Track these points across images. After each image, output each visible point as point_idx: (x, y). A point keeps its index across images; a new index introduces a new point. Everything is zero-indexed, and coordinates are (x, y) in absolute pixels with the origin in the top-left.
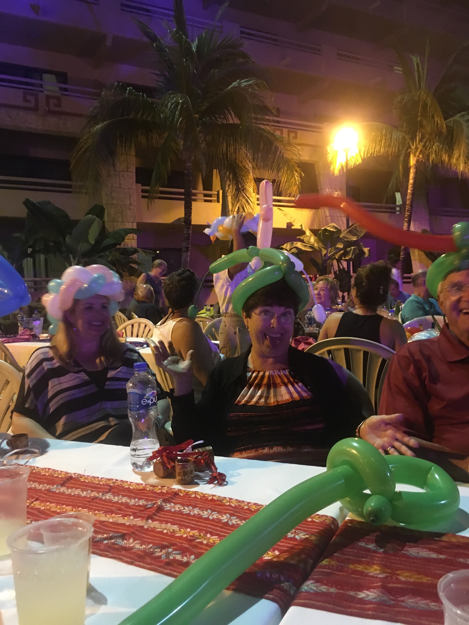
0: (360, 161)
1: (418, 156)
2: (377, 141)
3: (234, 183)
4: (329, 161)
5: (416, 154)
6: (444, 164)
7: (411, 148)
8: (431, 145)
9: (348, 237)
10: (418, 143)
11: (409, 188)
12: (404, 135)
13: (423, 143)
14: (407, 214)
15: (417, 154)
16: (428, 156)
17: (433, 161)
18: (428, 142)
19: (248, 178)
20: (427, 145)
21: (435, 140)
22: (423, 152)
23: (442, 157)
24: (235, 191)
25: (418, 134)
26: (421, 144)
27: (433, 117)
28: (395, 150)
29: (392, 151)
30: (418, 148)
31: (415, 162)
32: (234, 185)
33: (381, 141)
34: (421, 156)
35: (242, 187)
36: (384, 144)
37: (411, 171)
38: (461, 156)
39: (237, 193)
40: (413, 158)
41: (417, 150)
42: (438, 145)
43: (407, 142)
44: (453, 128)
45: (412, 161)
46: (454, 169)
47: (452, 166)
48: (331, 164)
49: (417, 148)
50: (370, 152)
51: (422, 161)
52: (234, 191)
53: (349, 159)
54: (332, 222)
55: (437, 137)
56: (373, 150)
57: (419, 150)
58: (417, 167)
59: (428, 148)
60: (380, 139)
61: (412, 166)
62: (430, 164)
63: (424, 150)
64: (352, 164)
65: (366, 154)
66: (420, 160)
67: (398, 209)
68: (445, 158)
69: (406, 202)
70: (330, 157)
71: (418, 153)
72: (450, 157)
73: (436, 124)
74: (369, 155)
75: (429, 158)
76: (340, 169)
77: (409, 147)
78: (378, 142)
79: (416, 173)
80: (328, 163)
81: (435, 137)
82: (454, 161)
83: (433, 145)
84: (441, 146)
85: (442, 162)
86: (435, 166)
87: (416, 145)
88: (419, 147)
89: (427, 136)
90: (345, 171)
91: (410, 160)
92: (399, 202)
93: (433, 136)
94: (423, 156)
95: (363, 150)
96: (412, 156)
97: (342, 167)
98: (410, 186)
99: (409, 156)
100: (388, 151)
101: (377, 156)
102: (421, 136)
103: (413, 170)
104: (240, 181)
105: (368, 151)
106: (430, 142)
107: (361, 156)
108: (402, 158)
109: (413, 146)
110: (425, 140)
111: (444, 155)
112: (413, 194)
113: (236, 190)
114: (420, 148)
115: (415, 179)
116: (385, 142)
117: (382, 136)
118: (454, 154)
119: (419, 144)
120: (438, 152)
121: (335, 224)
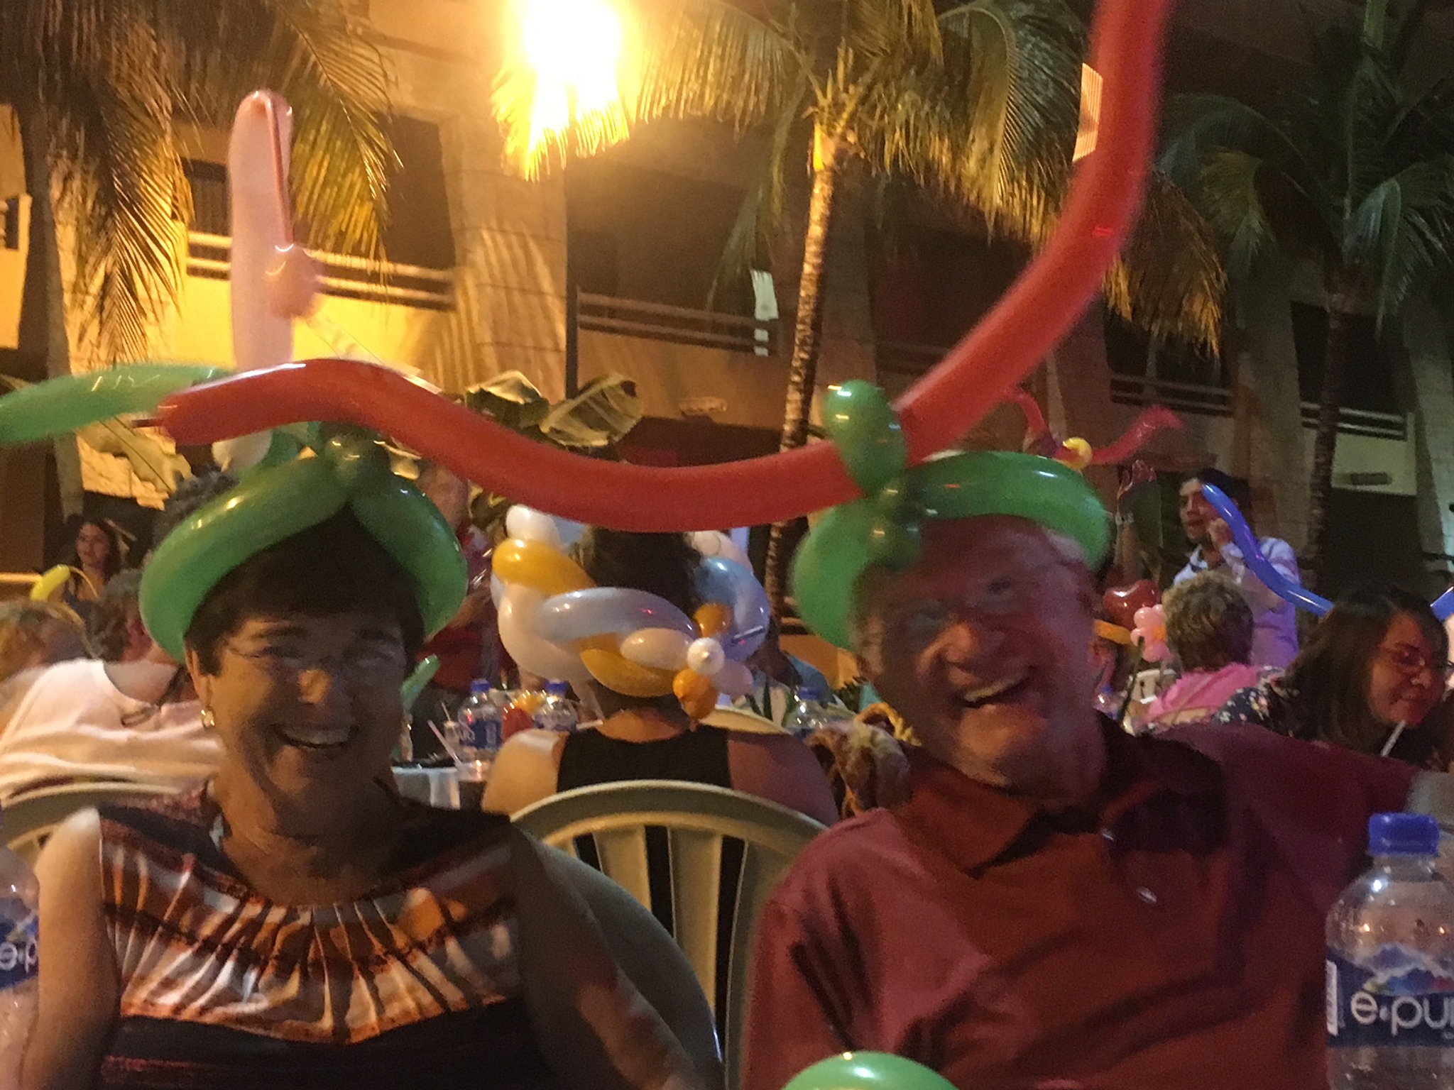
0: (621, 133)
1: (843, 137)
2: (690, 64)
3: (92, 169)
4: (500, 119)
5: (835, 128)
6: (936, 175)
7: (816, 104)
8: (890, 97)
9: (570, 430)
10: (841, 86)
11: (807, 255)
12: (792, 48)
13: (861, 90)
14: (800, 355)
15: (839, 130)
16: (880, 138)
17: (895, 161)
18: (879, 87)
19: (156, 156)
20: (875, 95)
21: (903, 82)
22: (860, 119)
23: (928, 148)
24: (94, 203)
25: (841, 52)
26: (851, 89)
28: (757, 105)
29: (746, 105)
30: (844, 105)
31: (829, 160)
32: (90, 178)
33: (703, 63)
34: (852, 138)
35: (129, 187)
36: (714, 75)
37: (817, 191)
38: (997, 151)
39: (103, 213)
40: (823, 141)
41: (839, 113)
42: (913, 104)
43: (800, 79)
44: (969, 42)
45: (822, 154)
46: (972, 197)
47: (966, 185)
48: (507, 131)
49: (838, 106)
50: (663, 102)
51: (856, 155)
52: (89, 204)
53: (579, 117)
54: (503, 369)
55: (912, 72)
56: (673, 95)
57: (845, 116)
58: (837, 177)
59: (878, 112)
60: (702, 53)
61: (821, 172)
62: (884, 171)
63: (864, 117)
64: (591, 139)
65: (646, 106)
66: (851, 152)
67: (761, 335)
68: (940, 151)
69: (796, 309)
70: (503, 103)
71: (842, 123)
72: (958, 151)
73: (905, 19)
74: (657, 112)
75: (883, 146)
76: (543, 157)
77: (810, 98)
78: (692, 65)
79: (834, 201)
81: (905, 70)
82: (972, 166)
83: (897, 100)
84: (926, 108)
85: (930, 169)
86: (903, 179)
87: (836, 93)
88: (847, 102)
89: (876, 63)
90: (563, 164)
91: (813, 149)
92: (765, 308)
93: (898, 68)
94: (860, 139)
95: (634, 90)
96: (818, 133)
97: (553, 148)
98: (812, 249)
99: (810, 135)
100: (729, 103)
101: (689, 120)
102: (855, 62)
103: (822, 189)
104: (118, 165)
105: (653, 96)
106: (886, 86)
107: (627, 114)
108: (781, 138)
109: (825, 95)
110: (867, 78)
111: (936, 143)
112: (822, 281)
113: (98, 200)
114: (850, 107)
115: (831, 222)
116: (722, 67)
117: (708, 45)
118: (973, 141)
119: (846, 90)
120: (916, 129)
121: (519, 375)
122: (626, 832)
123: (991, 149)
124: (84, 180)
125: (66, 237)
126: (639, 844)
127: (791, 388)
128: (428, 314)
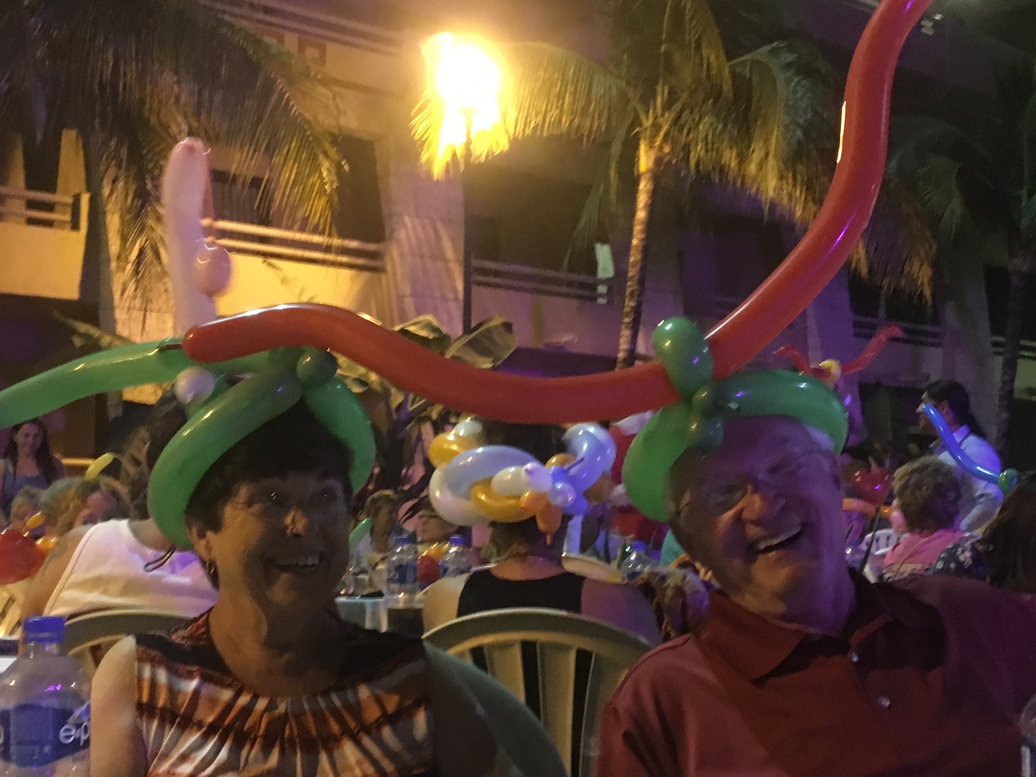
0: (504, 145)
1: (661, 148)
2: (552, 97)
3: (131, 175)
4: (417, 137)
5: (654, 143)
6: (728, 176)
7: (641, 125)
8: (694, 120)
9: (467, 357)
10: (659, 112)
11: (635, 233)
12: (624, 86)
13: (673, 115)
14: (630, 304)
15: (657, 144)
16: (687, 149)
17: (697, 165)
18: (687, 112)
20: (683, 120)
21: (703, 109)
22: (673, 137)
23: (721, 155)
24: (133, 199)
25: (659, 88)
26: (666, 114)
27: (698, 47)
28: (599, 125)
29: (592, 124)
30: (661, 126)
31: (651, 164)
32: (130, 181)
33: (561, 96)
34: (667, 149)
35: (157, 187)
36: (569, 106)
37: (642, 187)
38: (771, 157)
40: (646, 152)
41: (657, 132)
42: (711, 124)
43: (630, 108)
44: (751, 80)
45: (645, 161)
46: (754, 190)
47: (748, 182)
48: (422, 145)
49: (656, 127)
50: (532, 125)
51: (670, 161)
52: (129, 200)
53: (472, 136)
54: (419, 313)
55: (710, 102)
56: (540, 120)
57: (662, 133)
58: (657, 176)
59: (685, 131)
60: (560, 91)
61: (645, 173)
62: (689, 173)
63: (676, 133)
64: (481, 150)
65: (520, 128)
66: (666, 159)
67: (602, 289)
68: (730, 158)
69: (627, 271)
70: (420, 126)
71: (660, 138)
72: (743, 159)
73: (705, 66)
74: (529, 132)
75: (689, 153)
76: (447, 164)
77: (637, 122)
79: (654, 194)
80: (413, 142)
81: (705, 100)
82: (752, 168)
83: (699, 122)
84: (720, 127)
85: (723, 170)
86: (703, 178)
87: (656, 118)
88: (664, 123)
89: (684, 96)
90: (462, 169)
91: (639, 157)
92: (604, 269)
93: (700, 98)
94: (673, 149)
95: (512, 114)
96: (643, 148)
97: (454, 157)
98: (638, 228)
99: (637, 148)
100: (579, 125)
101: (551, 137)
102: (669, 93)
103: (645, 186)
105: (526, 120)
106: (692, 111)
107: (507, 132)
108: (616, 149)
109: (647, 118)
110: (678, 106)
111: (727, 152)
112: (646, 250)
113: (136, 197)
114: (665, 128)
115: (652, 208)
116: (574, 100)
117: (564, 84)
118: (753, 151)
119: (663, 115)
120: (713, 144)
121: (429, 318)
122: (506, 646)
123: (767, 155)
124: (126, 183)
125: (113, 222)
126: (517, 654)
127: (623, 327)
128: (365, 275)
